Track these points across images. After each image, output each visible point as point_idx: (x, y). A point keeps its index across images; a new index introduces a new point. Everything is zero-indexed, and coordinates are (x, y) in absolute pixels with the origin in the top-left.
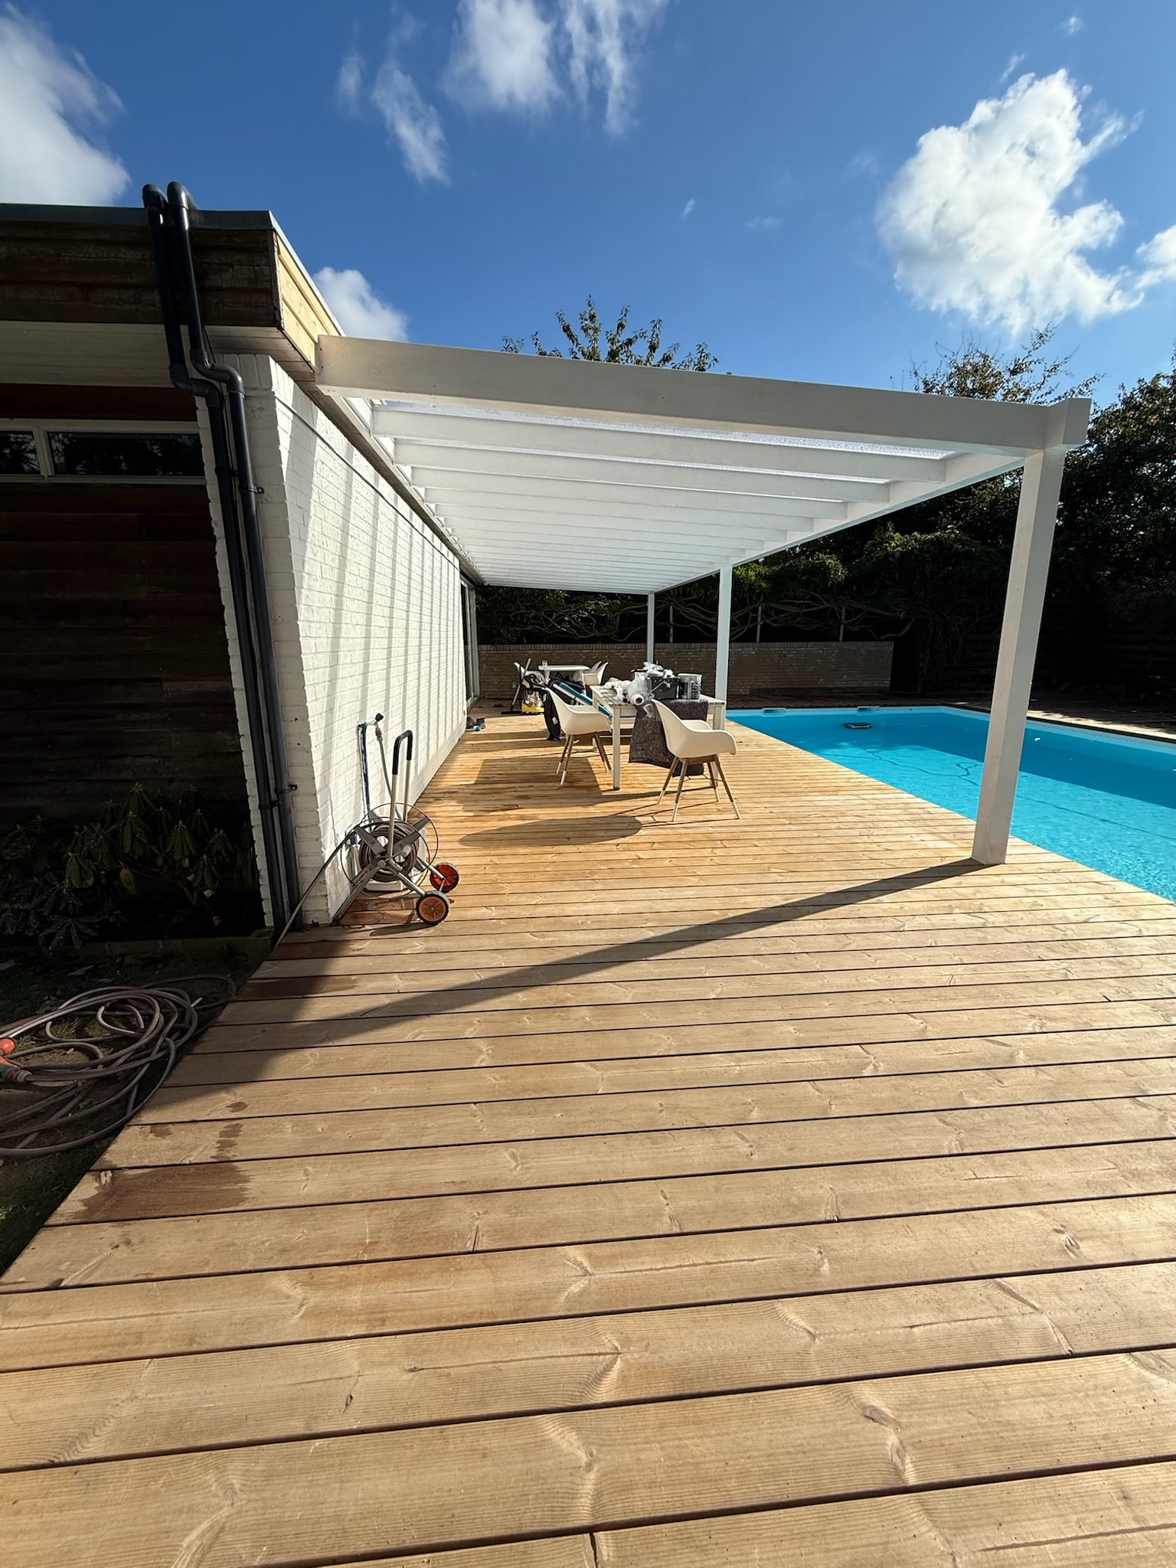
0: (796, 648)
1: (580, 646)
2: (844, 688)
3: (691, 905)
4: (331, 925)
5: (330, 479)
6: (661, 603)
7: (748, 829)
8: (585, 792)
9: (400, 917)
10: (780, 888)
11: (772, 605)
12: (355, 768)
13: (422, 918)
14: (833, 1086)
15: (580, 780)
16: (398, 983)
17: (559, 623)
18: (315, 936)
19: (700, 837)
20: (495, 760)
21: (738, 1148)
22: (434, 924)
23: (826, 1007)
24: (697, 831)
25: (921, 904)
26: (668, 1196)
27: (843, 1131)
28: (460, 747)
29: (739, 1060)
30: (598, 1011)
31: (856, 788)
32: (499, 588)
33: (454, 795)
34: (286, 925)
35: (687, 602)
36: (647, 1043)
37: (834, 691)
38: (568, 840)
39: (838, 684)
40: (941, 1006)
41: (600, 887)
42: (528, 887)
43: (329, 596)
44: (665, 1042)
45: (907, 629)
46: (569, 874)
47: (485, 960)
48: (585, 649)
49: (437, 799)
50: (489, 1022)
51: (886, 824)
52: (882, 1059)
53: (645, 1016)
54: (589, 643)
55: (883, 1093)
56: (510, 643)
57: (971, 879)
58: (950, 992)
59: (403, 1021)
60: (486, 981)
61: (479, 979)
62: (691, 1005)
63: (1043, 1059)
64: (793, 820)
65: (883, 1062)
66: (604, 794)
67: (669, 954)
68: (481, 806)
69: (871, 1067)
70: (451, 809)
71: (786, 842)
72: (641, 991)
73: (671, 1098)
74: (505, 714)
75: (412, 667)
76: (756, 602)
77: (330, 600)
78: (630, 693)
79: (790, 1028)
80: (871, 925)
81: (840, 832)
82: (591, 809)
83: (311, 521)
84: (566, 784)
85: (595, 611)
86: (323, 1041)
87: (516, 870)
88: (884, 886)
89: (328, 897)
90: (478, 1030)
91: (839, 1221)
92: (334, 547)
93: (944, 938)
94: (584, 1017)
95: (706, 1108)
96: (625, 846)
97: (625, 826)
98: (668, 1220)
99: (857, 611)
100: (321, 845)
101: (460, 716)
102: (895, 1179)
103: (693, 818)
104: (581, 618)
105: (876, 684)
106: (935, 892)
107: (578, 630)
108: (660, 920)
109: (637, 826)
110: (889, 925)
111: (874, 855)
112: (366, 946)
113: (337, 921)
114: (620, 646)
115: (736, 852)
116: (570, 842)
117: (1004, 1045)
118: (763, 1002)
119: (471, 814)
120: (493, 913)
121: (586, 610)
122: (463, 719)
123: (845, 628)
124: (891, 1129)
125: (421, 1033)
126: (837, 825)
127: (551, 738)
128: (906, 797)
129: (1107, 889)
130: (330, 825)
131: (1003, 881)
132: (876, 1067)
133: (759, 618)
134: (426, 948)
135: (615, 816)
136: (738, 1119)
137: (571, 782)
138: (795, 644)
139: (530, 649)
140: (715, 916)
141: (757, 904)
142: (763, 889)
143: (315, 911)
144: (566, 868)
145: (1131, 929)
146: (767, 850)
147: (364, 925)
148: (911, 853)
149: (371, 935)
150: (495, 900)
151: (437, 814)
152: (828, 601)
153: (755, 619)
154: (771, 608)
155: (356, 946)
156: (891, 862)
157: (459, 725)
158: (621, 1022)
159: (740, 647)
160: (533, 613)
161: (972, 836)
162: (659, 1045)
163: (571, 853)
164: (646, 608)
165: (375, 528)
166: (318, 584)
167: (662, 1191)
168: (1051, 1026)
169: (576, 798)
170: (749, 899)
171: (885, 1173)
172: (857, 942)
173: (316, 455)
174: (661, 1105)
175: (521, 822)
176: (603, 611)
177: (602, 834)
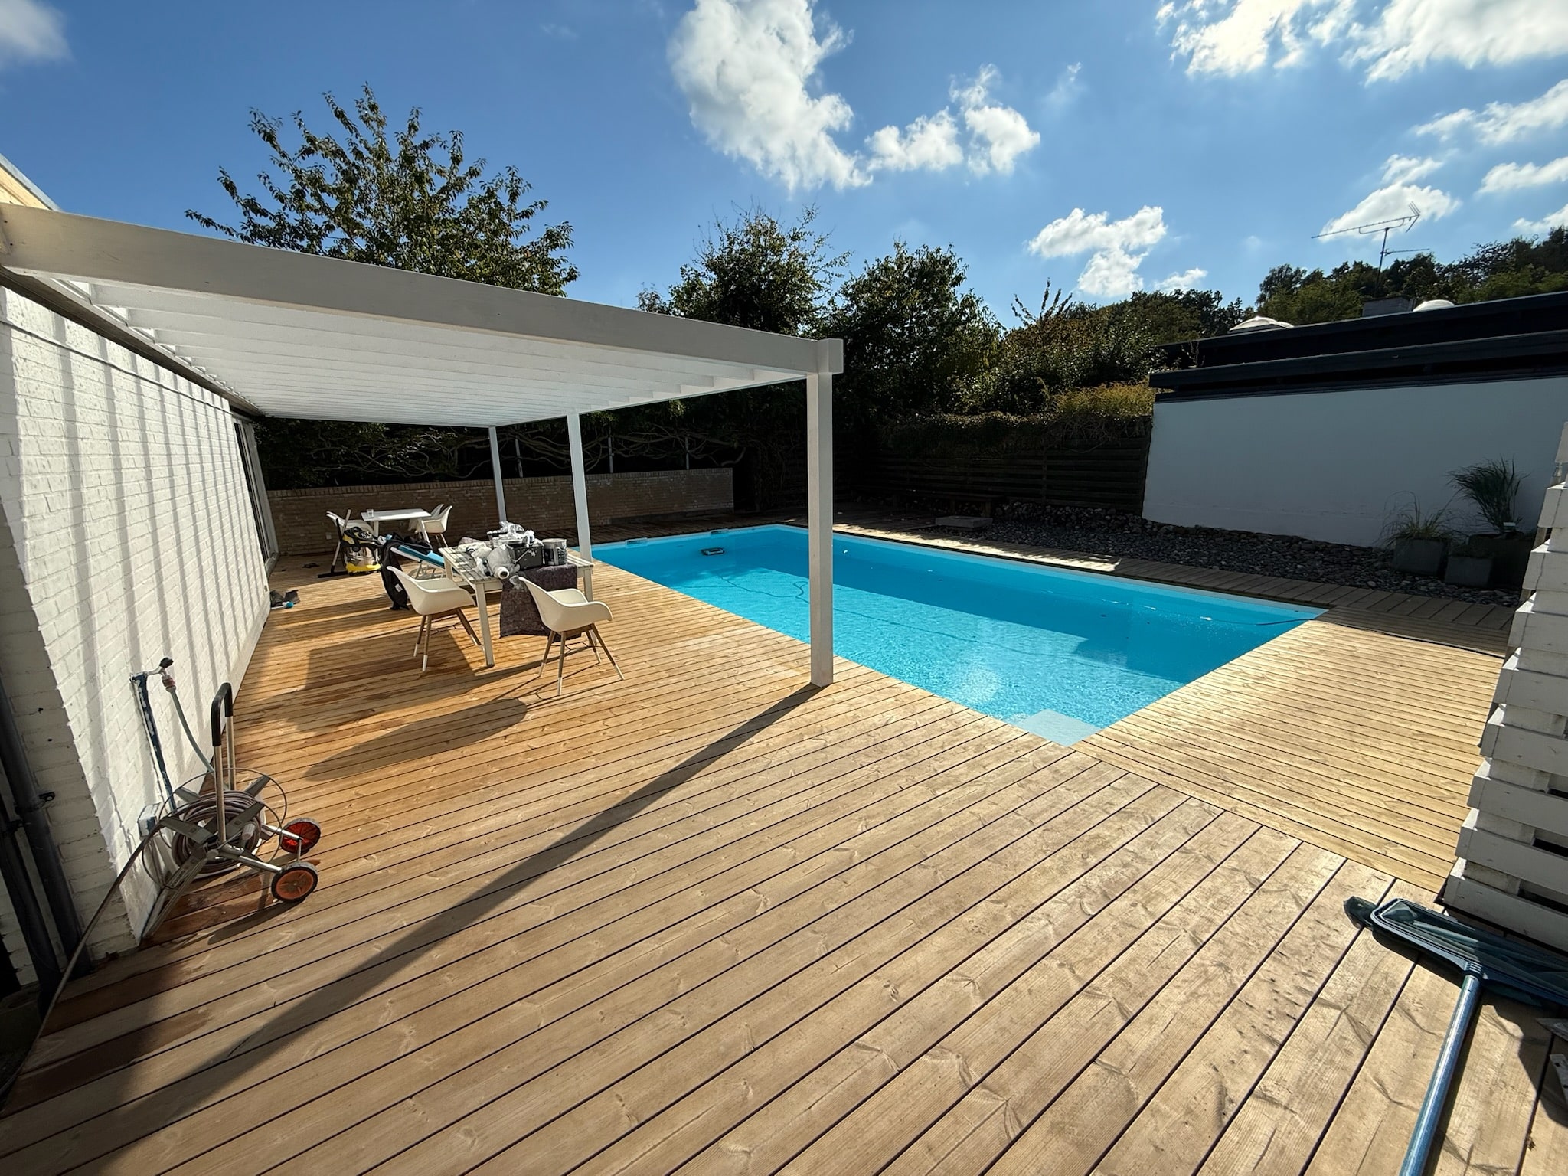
0: (650, 477)
1: (413, 485)
2: (697, 512)
3: (593, 790)
4: (140, 949)
5: (40, 376)
6: (504, 436)
7: (633, 690)
8: (455, 675)
9: (251, 906)
10: (670, 751)
11: (620, 436)
12: (136, 735)
13: (280, 898)
14: (737, 933)
15: (445, 661)
16: (270, 993)
17: (381, 460)
18: (116, 973)
19: (589, 709)
20: (326, 650)
21: (673, 1023)
22: (300, 901)
23: (723, 862)
24: (586, 702)
25: (781, 738)
26: (623, 1096)
27: (749, 971)
28: (268, 636)
29: (661, 940)
30: (523, 939)
31: (720, 626)
32: (289, 420)
33: (279, 711)
34: (61, 975)
35: (533, 435)
36: (578, 955)
37: (688, 515)
38: (449, 744)
39: (690, 508)
40: (804, 830)
41: (497, 795)
42: (414, 816)
43: (63, 531)
44: (594, 947)
45: (741, 456)
46: (456, 788)
47: (380, 925)
48: (421, 489)
49: (255, 722)
50: (404, 998)
51: (747, 661)
52: (769, 894)
53: (572, 928)
54: (424, 482)
55: (771, 925)
56: (316, 486)
57: (813, 703)
58: (807, 816)
59: (293, 1039)
60: (388, 950)
61: (379, 951)
62: (612, 900)
63: (870, 853)
64: (673, 672)
65: (769, 897)
66: (477, 674)
67: (582, 852)
68: (325, 719)
69: (762, 905)
70: (281, 732)
71: (668, 698)
72: (562, 903)
73: (609, 1003)
74: (324, 577)
75: (191, 565)
76: (605, 435)
77: (66, 535)
78: (492, 563)
79: (697, 892)
80: (746, 769)
81: (713, 677)
82: (467, 698)
83: (22, 445)
84: (429, 669)
85: (426, 445)
86: (179, 1111)
87: (391, 798)
88: (753, 726)
89: (129, 916)
90: (392, 1012)
91: (755, 1049)
92: (61, 464)
93: (801, 766)
94: (511, 951)
95: (640, 999)
96: (513, 737)
97: (508, 712)
98: (626, 1119)
99: (699, 441)
100: (108, 856)
101: (261, 596)
102: (788, 995)
103: (579, 688)
104: (409, 454)
105: (722, 506)
106: (789, 723)
107: (408, 468)
108: (566, 817)
109: (521, 709)
110: (761, 764)
111: (742, 697)
112: (207, 961)
113: (148, 942)
114: (462, 483)
115: (627, 718)
116: (451, 745)
117: (846, 850)
118: (671, 876)
119: (312, 734)
120: (377, 862)
121: (416, 446)
122: (265, 597)
123: (690, 457)
124: (781, 954)
125: (321, 1044)
126: (708, 670)
127: (396, 608)
128: (759, 629)
129: (896, 691)
130: (116, 824)
131: (834, 701)
132: (765, 904)
133: (610, 450)
134: (297, 936)
135: (495, 701)
136: (668, 997)
137: (435, 666)
138: (648, 474)
139: (345, 493)
140: (618, 797)
141: (653, 772)
142: (656, 755)
143: (108, 940)
144: (453, 780)
145: (911, 724)
146: (654, 711)
147: (194, 933)
148: (768, 688)
149: (210, 943)
150: (373, 845)
151: (261, 745)
152: (672, 432)
153: (606, 451)
154: (621, 439)
155: (191, 965)
156: (755, 700)
157: (261, 607)
158: (550, 942)
159: (596, 478)
160: (344, 449)
161: (809, 660)
162: (590, 953)
163: (454, 760)
164: (488, 442)
165: (112, 412)
166: (46, 524)
167: (617, 1095)
168: (873, 822)
169: (446, 686)
170: (646, 769)
171: (781, 993)
172: (739, 789)
173: (15, 352)
174: (602, 1013)
175: (383, 732)
176: (435, 446)
177: (485, 727)
